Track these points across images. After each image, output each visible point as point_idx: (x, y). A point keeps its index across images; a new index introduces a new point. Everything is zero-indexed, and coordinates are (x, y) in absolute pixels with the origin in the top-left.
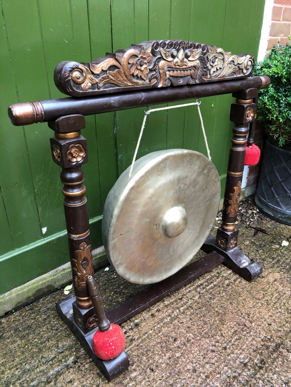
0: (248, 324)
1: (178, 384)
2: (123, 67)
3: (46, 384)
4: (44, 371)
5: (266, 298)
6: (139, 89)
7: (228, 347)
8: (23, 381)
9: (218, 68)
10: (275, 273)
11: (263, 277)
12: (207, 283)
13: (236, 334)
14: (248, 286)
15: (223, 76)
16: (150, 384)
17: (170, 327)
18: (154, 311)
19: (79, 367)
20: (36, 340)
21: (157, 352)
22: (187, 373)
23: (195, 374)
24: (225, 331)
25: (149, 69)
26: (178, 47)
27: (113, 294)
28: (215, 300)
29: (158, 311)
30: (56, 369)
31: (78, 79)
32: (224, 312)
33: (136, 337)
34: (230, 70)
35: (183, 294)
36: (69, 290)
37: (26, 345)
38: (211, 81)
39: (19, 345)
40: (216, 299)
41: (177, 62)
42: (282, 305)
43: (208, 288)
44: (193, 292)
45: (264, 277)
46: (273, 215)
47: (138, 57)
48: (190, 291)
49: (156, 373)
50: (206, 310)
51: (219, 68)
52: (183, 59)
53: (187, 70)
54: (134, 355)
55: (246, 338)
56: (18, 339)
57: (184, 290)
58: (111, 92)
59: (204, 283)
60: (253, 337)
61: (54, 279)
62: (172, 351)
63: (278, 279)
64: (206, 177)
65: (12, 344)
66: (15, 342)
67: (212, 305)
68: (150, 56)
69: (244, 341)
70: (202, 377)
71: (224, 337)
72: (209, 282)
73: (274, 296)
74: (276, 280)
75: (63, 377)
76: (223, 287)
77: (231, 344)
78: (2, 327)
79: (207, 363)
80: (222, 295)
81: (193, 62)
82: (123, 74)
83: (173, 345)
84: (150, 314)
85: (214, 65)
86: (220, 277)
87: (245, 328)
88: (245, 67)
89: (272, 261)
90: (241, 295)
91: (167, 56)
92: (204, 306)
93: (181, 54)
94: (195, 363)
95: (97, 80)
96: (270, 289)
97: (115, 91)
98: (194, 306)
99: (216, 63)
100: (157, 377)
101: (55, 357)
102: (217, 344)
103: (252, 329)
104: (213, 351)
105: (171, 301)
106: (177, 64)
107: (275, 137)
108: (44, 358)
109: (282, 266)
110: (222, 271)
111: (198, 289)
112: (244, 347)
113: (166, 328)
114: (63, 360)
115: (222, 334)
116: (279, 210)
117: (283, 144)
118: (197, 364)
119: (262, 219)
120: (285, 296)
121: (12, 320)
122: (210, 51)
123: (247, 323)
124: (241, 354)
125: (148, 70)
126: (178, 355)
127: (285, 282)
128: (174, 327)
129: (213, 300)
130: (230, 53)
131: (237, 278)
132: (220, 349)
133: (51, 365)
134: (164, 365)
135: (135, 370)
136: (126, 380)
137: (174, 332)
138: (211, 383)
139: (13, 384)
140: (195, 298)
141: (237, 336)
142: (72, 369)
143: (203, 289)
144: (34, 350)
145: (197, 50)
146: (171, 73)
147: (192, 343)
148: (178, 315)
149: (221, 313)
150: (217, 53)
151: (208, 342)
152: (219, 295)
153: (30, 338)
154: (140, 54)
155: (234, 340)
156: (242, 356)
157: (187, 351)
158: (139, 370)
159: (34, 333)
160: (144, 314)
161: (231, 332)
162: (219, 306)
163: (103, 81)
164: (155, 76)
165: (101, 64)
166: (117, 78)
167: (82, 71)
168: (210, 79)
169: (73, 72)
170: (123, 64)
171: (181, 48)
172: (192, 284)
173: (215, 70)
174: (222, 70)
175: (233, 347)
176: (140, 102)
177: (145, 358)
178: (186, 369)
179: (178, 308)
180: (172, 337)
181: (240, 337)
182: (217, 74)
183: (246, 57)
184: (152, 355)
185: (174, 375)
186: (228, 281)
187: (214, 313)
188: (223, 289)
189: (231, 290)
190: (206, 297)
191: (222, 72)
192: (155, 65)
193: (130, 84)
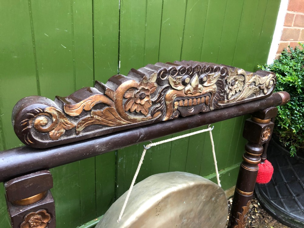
2: (115, 103)
6: (137, 126)
15: (242, 99)
25: (152, 101)
26: (191, 73)
31: (43, 126)
34: (250, 92)
41: (189, 90)
46: (275, 214)
47: (138, 89)
51: (238, 90)
52: (197, 86)
53: (201, 98)
64: (213, 204)
68: (154, 87)
81: (208, 88)
82: (116, 111)
85: (233, 88)
88: (266, 87)
91: (177, 85)
93: (195, 79)
95: (75, 124)
99: (235, 86)
106: (189, 92)
107: (285, 145)
116: (282, 210)
117: (294, 154)
119: (264, 217)
122: (230, 74)
125: (151, 104)
130: (252, 73)
145: (215, 74)
146: (181, 103)
150: (237, 75)
154: (141, 85)
163: (84, 123)
164: (159, 108)
165: (82, 102)
166: (106, 117)
167: (50, 116)
168: (227, 103)
169: (36, 118)
170: (116, 100)
171: (196, 73)
173: (234, 94)
174: (241, 93)
176: (137, 141)
182: (236, 97)
183: (269, 76)
191: (241, 95)
192: (160, 97)
193: (124, 122)
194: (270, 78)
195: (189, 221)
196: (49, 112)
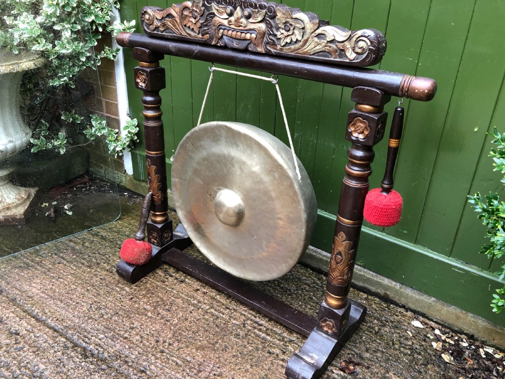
1: (118, 317)
2: (179, 17)
6: (192, 41)
7: (165, 354)
8: (120, 237)
9: (294, 40)
12: (265, 329)
13: (183, 362)
15: (305, 53)
16: (118, 299)
17: (184, 304)
18: (203, 289)
22: (129, 323)
23: (128, 328)
24: (186, 351)
26: (234, 5)
28: (235, 339)
29: (204, 293)
31: (147, 20)
32: (218, 349)
33: (167, 283)
34: (318, 48)
35: (237, 309)
38: (281, 55)
40: (238, 340)
43: (256, 331)
44: (244, 317)
48: (245, 315)
50: (217, 332)
51: (296, 39)
52: (239, 19)
53: (246, 34)
54: (146, 286)
55: (179, 371)
57: (244, 309)
58: (169, 37)
59: (264, 327)
62: (153, 310)
67: (225, 337)
68: (202, 10)
69: (175, 369)
70: (126, 334)
71: (178, 350)
72: (269, 332)
76: (264, 347)
77: (169, 357)
79: (142, 337)
80: (247, 346)
81: (252, 24)
83: (161, 309)
84: (199, 288)
85: (286, 34)
87: (195, 371)
88: (352, 49)
90: (254, 367)
91: (220, 13)
92: (223, 329)
93: (238, 12)
95: (159, 24)
97: (172, 38)
98: (220, 320)
99: (290, 33)
100: (124, 303)
102: (167, 344)
104: (157, 341)
105: (222, 300)
106: (231, 23)
111: (249, 322)
112: (167, 370)
113: (182, 302)
115: (182, 348)
118: (140, 329)
122: (279, 15)
124: (156, 367)
125: (201, 24)
126: (149, 314)
128: (184, 307)
130: (317, 21)
132: (161, 347)
135: (131, 288)
136: (121, 286)
137: (177, 308)
138: (118, 341)
139: (118, 234)
140: (232, 320)
141: (181, 362)
143: (251, 327)
145: (260, 11)
146: (226, 32)
147: (165, 324)
148: (202, 308)
149: (215, 346)
150: (292, 18)
151: (168, 336)
152: (246, 343)
155: (175, 359)
156: (153, 367)
157: (154, 320)
158: (131, 291)
160: (197, 283)
161: (186, 356)
162: (226, 343)
163: (163, 26)
164: (208, 31)
165: (162, 11)
166: (174, 26)
167: (149, 15)
168: (280, 51)
169: (145, 15)
170: (179, 14)
171: (239, 5)
172: (257, 315)
173: (289, 41)
174: (301, 43)
175: (164, 359)
176: (194, 54)
177: (144, 293)
178: (134, 321)
179: (212, 307)
180: (170, 308)
181: (181, 366)
182: (292, 47)
183: (355, 34)
184: (147, 297)
185: (126, 314)
186: (278, 352)
187: (213, 339)
188: (261, 347)
189: (261, 355)
190: (239, 330)
191: (302, 46)
192: (206, 20)
193: (184, 33)
194: (357, 36)
196: (149, 12)
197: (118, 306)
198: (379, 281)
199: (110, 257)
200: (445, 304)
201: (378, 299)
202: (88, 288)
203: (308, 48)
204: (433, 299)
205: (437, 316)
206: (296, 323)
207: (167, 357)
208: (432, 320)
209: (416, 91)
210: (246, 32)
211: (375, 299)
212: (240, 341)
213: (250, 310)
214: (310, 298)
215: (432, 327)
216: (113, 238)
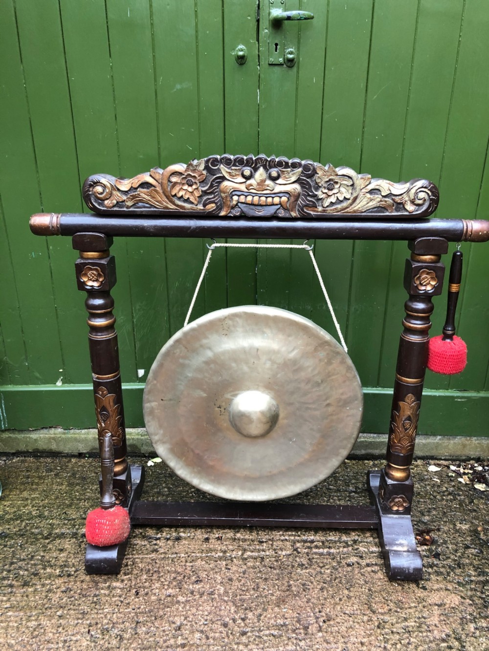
0: (313, 629)
1: (144, 627)
2: (161, 185)
3: (42, 538)
4: (53, 525)
5: (387, 618)
6: (185, 214)
7: (249, 634)
8: (30, 524)
9: (341, 198)
10: (453, 595)
11: (424, 588)
12: (321, 544)
13: (279, 630)
14: (379, 584)
15: (354, 212)
16: (119, 605)
17: (209, 564)
18: (213, 536)
19: (82, 542)
20: (77, 494)
21: (163, 580)
22: (166, 625)
23: (174, 632)
24: (269, 616)
26: (254, 165)
27: (193, 491)
28: (304, 571)
29: (219, 539)
30: (63, 531)
31: (99, 194)
32: (299, 592)
33: (162, 550)
34: (371, 204)
35: (273, 538)
36: (155, 462)
37: (66, 493)
38: (324, 217)
39: (61, 489)
40: (308, 571)
41: (251, 185)
42: (402, 641)
43: (314, 550)
44: (288, 543)
45: (426, 589)
47: (184, 175)
48: (286, 540)
49: (137, 600)
50: (278, 574)
51: (343, 197)
52: (263, 181)
53: (273, 198)
54: (139, 567)
55: (286, 642)
56: (66, 483)
57: (279, 533)
58: (144, 213)
59: (317, 541)
60: (298, 648)
61: (142, 440)
62: (180, 591)
63: (447, 606)
65: (57, 485)
66: (62, 484)
67: (293, 575)
68: (203, 174)
69: (279, 643)
70: (178, 640)
71: (259, 620)
72: (327, 544)
73: (407, 624)
74: (439, 606)
75: (61, 542)
76: (339, 563)
77: (257, 634)
78: (67, 466)
79: (202, 632)
80: (323, 571)
81: (285, 186)
82: (162, 194)
83: (189, 585)
84: (207, 536)
85: (330, 193)
86: (350, 548)
87: (302, 631)
88: (411, 201)
89: (474, 576)
90: (351, 589)
91: (233, 176)
92: (280, 568)
93: (261, 174)
94: (189, 621)
95: (124, 198)
96: (412, 611)
97: (149, 213)
98: (268, 560)
99: (335, 191)
100: (133, 604)
101: (75, 519)
102: (240, 621)
103: (310, 638)
104: (225, 625)
105: (247, 537)
106: (251, 187)
108: (66, 514)
109: (482, 593)
110: (364, 542)
111: (298, 545)
113: (204, 562)
114: (77, 527)
115: (261, 615)
118: (189, 624)
120: (425, 634)
121: (80, 464)
122: (320, 173)
123: (312, 627)
125: (201, 192)
126: (180, 598)
127: (455, 618)
128: (214, 567)
129: (301, 570)
130: (370, 176)
131: (376, 564)
132: (236, 628)
133: (64, 524)
134: (153, 598)
135: (123, 581)
136: (105, 585)
137: (206, 573)
139: (21, 521)
140: (280, 552)
141: (277, 631)
142: (74, 540)
143: (305, 549)
144: (67, 502)
145: (293, 171)
146: (242, 199)
147: (213, 599)
148: (235, 557)
149: (292, 591)
150: (337, 175)
151: (232, 611)
152: (318, 569)
153: (76, 489)
154: (186, 171)
155: (267, 632)
157: (195, 603)
158: (126, 584)
159: (82, 487)
160: (199, 532)
161: (275, 621)
162: (300, 581)
163: (132, 199)
164: (212, 200)
165: (131, 180)
166: (153, 197)
167: (104, 187)
168: (323, 212)
169: (95, 186)
170: (162, 182)
171: (261, 166)
172: (299, 533)
173: (334, 201)
174: (350, 201)
175: (255, 640)
176: (189, 231)
177: (145, 577)
178: (171, 619)
179: (245, 550)
180: (198, 577)
181: (281, 636)
182: (339, 206)
183: (414, 185)
184: (155, 580)
185: (151, 616)
186: (356, 560)
187: (283, 584)
188: (335, 564)
189: (345, 573)
190: (298, 559)
191: (351, 205)
192: (211, 186)
193: (173, 207)
194: (416, 188)
195: (275, 366)
196: (103, 183)
197: (130, 613)
198: (382, 440)
199: (43, 556)
200: (451, 438)
201: (384, 461)
202: (58, 613)
203: (359, 206)
204: (439, 437)
205: (445, 453)
206: (354, 520)
207: (256, 636)
208: (441, 459)
209: (480, 233)
210: (273, 196)
211: (382, 461)
212: (311, 570)
213: (286, 531)
214: (327, 489)
215: (446, 466)
216: (20, 530)
